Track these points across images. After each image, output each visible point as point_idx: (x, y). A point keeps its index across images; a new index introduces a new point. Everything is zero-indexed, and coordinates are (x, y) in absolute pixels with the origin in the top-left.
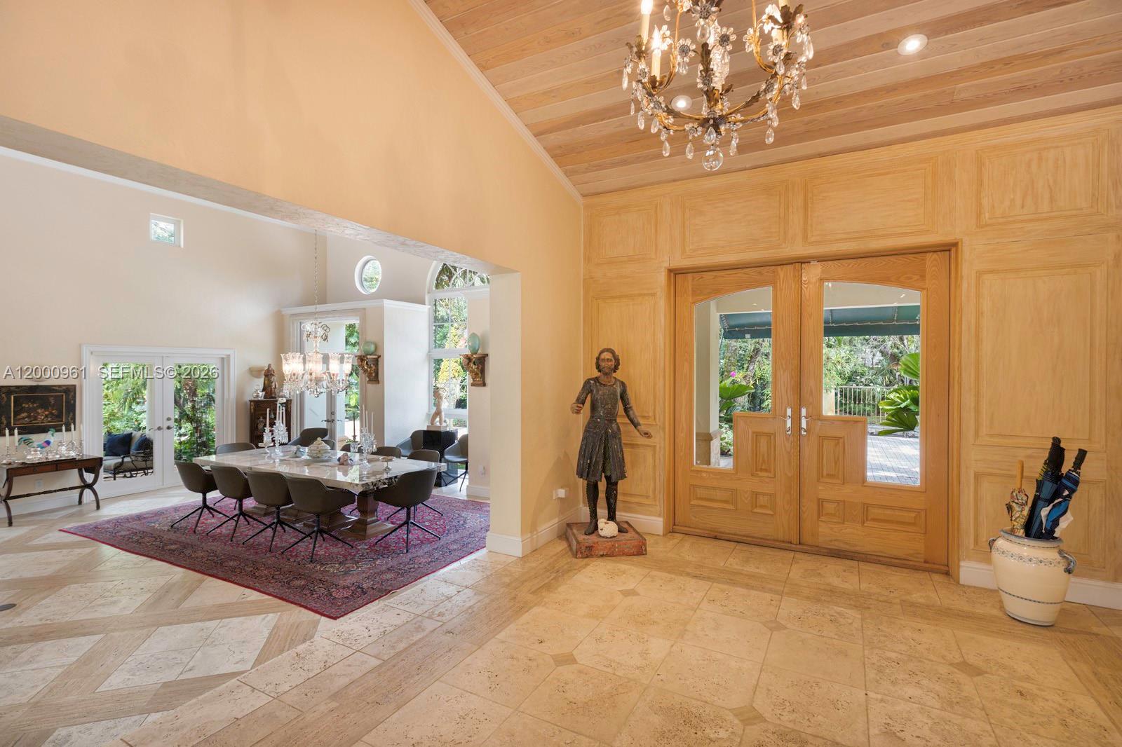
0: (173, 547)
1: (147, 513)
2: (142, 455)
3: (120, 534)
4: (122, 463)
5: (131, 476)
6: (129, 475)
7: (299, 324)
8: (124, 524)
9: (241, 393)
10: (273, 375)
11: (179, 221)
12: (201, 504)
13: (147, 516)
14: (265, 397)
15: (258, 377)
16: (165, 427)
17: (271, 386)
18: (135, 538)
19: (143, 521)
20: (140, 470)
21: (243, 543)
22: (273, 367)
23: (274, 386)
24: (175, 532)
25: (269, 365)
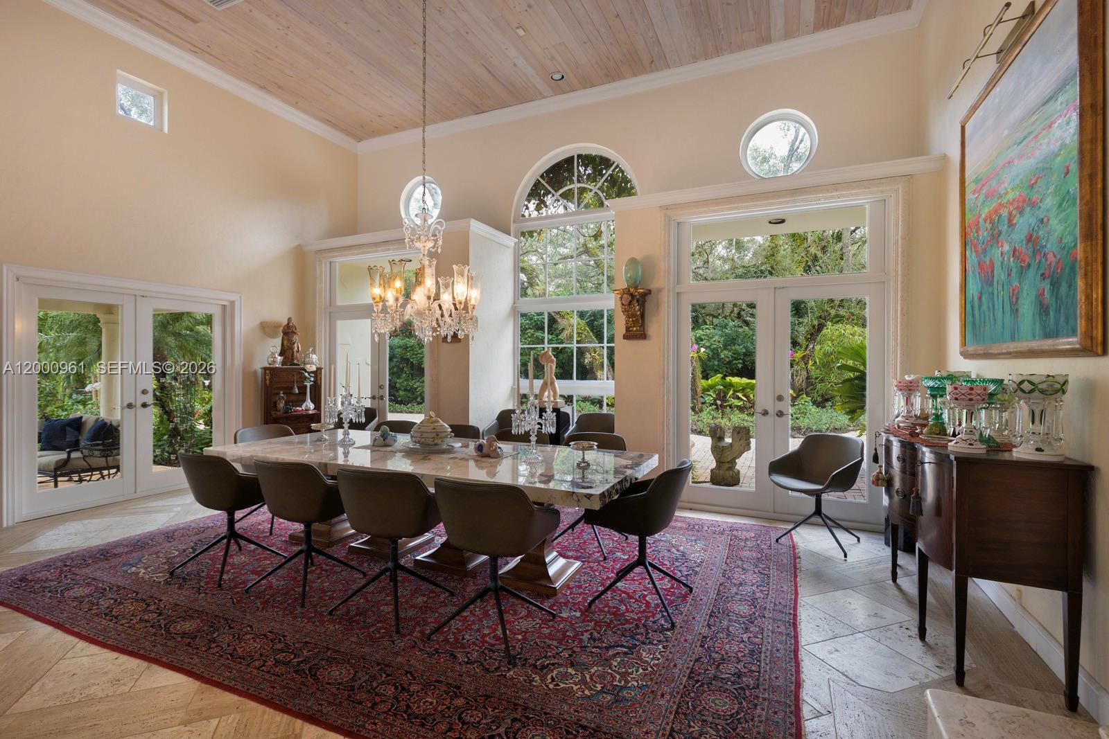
0: (188, 626)
1: (117, 544)
2: (101, 447)
3: (72, 593)
4: (66, 462)
5: (81, 480)
6: (77, 479)
7: (328, 263)
8: (77, 571)
9: (249, 358)
10: (295, 333)
11: (161, 94)
12: (224, 530)
13: (120, 550)
14: (283, 363)
15: (273, 336)
16: (139, 404)
17: (293, 349)
18: (104, 604)
19: (114, 562)
20: (96, 469)
21: (330, 613)
22: (294, 322)
23: (296, 349)
24: (180, 587)
25: (289, 319)
